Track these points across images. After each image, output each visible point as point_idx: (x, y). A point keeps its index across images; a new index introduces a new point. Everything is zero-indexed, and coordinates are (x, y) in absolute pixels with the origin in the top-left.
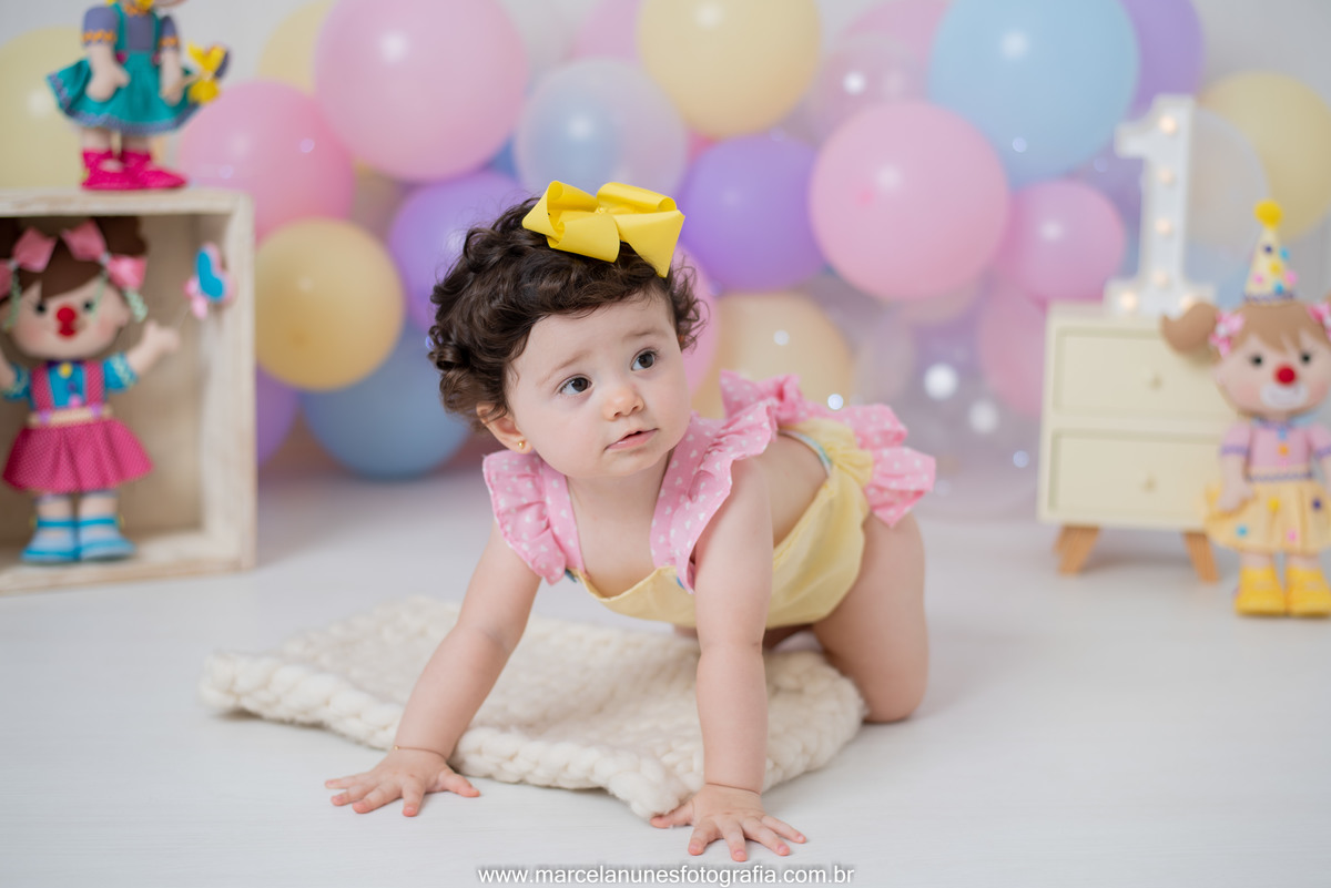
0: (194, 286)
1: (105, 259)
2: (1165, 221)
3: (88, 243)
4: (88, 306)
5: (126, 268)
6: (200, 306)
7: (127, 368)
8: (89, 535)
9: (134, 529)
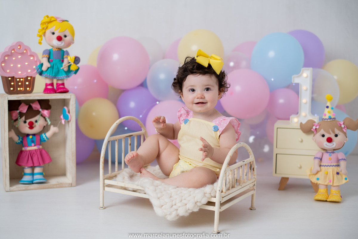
0: (62, 117)
1: (40, 110)
2: (305, 99)
3: (36, 106)
4: (36, 121)
5: (46, 112)
6: (63, 122)
7: (46, 136)
8: (36, 177)
9: (47, 176)
